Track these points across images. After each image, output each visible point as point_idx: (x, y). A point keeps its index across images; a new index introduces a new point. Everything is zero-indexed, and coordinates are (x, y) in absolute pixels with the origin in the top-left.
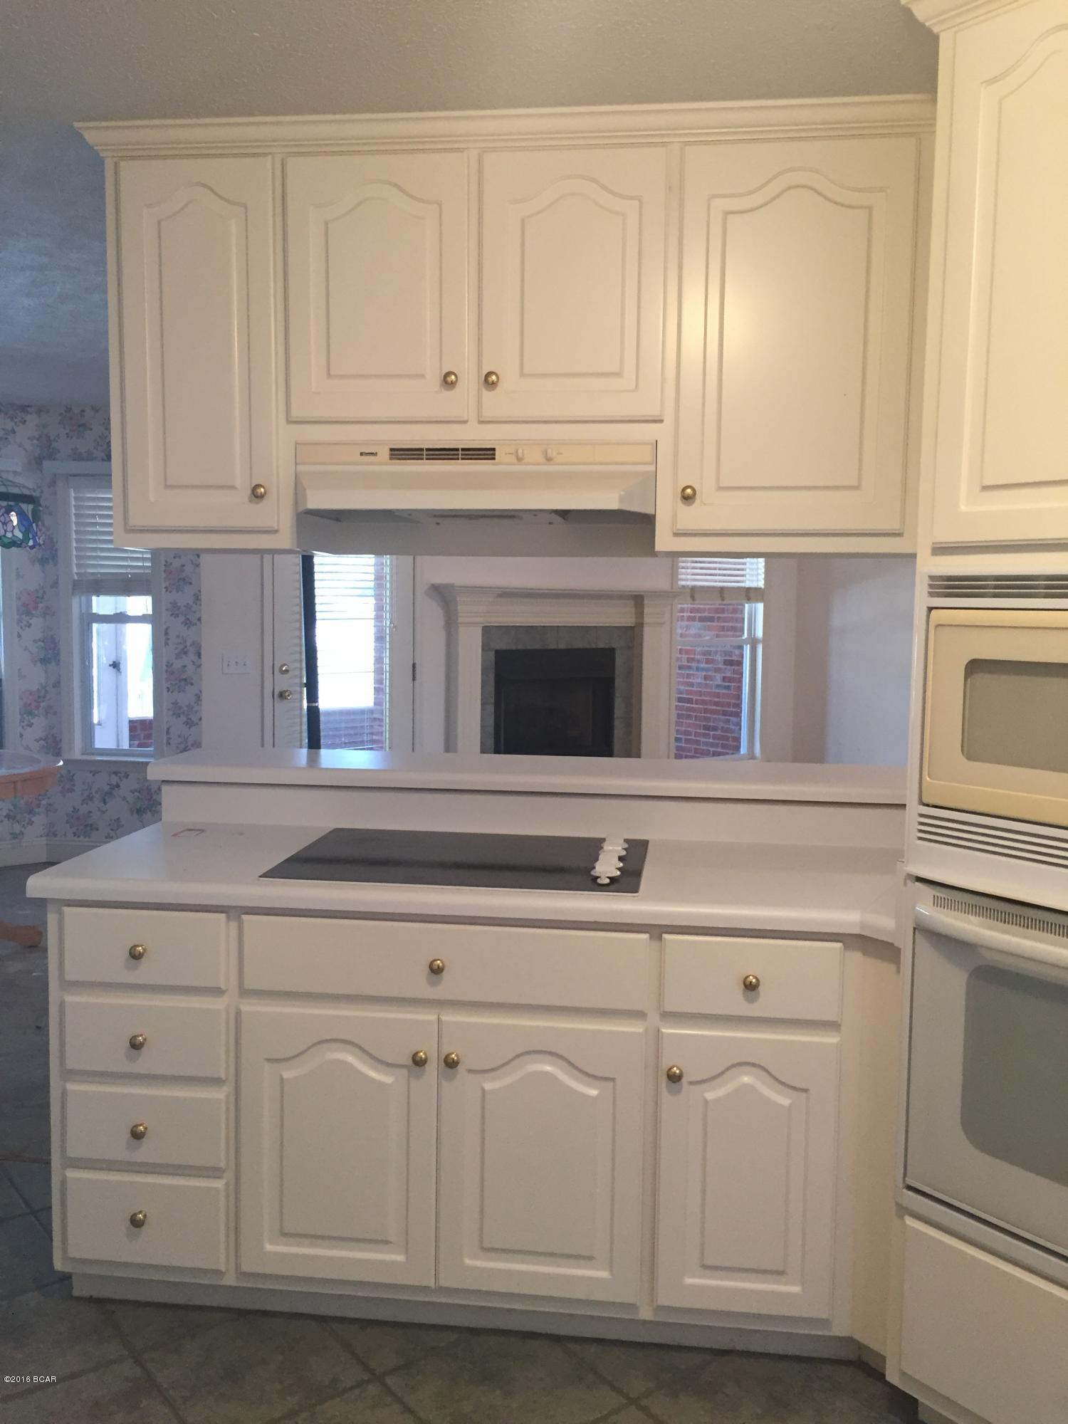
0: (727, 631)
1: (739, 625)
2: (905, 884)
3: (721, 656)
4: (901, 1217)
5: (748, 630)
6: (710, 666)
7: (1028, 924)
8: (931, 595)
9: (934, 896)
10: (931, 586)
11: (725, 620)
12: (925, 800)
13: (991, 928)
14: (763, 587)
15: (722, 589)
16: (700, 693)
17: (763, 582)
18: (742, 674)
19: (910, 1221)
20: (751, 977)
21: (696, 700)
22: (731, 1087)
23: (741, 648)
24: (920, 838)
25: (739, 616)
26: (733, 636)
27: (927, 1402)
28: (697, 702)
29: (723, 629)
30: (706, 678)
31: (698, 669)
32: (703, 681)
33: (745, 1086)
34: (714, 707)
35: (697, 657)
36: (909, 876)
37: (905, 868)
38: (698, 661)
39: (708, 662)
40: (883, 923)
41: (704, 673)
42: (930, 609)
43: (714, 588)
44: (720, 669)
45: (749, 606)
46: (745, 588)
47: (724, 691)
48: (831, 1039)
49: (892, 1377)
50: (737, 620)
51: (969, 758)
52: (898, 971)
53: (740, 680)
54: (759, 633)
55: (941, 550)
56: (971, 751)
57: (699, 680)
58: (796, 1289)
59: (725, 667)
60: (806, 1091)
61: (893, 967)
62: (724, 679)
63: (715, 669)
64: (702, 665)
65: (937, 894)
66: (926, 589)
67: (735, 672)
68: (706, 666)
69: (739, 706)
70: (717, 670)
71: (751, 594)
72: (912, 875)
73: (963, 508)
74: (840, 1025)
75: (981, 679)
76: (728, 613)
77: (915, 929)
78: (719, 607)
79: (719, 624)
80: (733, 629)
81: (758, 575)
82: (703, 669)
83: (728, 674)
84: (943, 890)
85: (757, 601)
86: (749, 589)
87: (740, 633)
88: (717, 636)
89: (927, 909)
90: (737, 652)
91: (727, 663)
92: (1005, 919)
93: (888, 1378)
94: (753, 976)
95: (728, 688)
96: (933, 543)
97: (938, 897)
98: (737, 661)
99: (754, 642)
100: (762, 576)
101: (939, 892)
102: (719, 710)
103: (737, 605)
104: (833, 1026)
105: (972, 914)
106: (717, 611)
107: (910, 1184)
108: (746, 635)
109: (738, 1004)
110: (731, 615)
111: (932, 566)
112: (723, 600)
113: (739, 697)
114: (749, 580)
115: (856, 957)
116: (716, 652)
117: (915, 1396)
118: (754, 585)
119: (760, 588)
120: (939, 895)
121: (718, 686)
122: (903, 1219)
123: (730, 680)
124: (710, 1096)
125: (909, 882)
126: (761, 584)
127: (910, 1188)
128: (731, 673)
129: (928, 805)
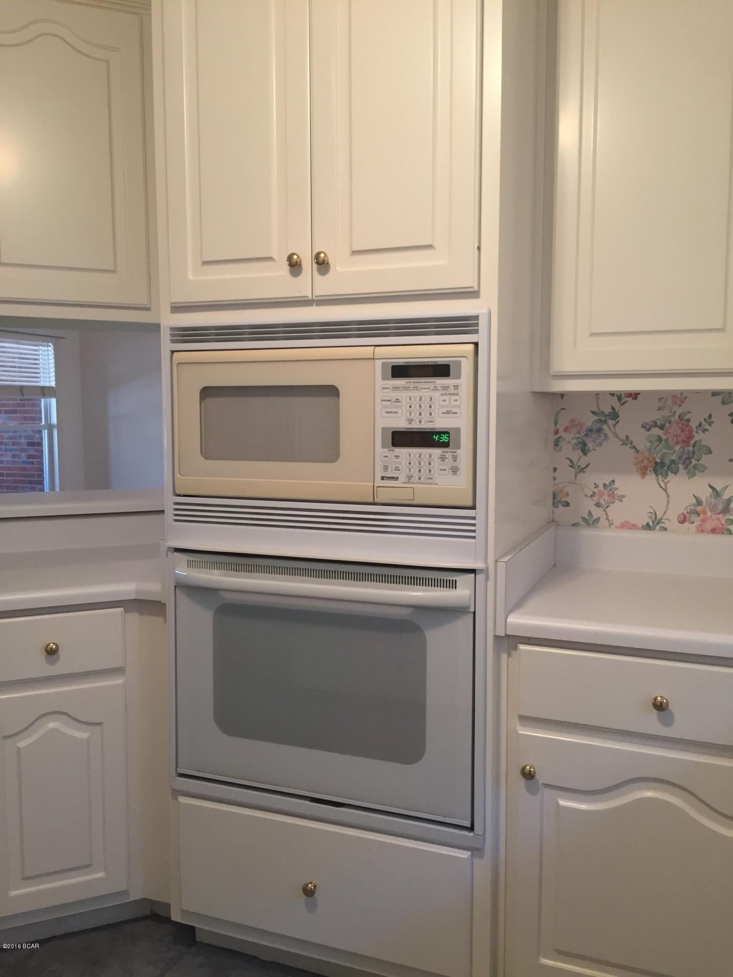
0: (28, 420)
1: (37, 415)
2: (167, 556)
3: (25, 439)
4: (175, 798)
5: (45, 418)
6: (15, 447)
7: (251, 569)
8: (173, 341)
9: (188, 560)
10: (172, 335)
11: (26, 412)
12: (178, 492)
13: (228, 576)
14: (54, 386)
15: (22, 387)
16: (9, 469)
17: (54, 383)
18: (42, 452)
19: (182, 800)
20: (52, 645)
21: (6, 474)
22: (41, 732)
23: (40, 432)
24: (176, 520)
25: (37, 408)
26: (33, 423)
27: (201, 926)
28: (7, 475)
29: (25, 419)
30: (13, 456)
31: (6, 450)
32: (11, 459)
33: (52, 730)
34: (22, 478)
35: (5, 441)
36: (169, 548)
37: (166, 544)
38: (6, 444)
39: (14, 444)
40: (152, 588)
41: (12, 453)
42: (173, 352)
43: (15, 386)
44: (25, 449)
45: (44, 401)
46: (40, 387)
47: (29, 466)
48: (119, 681)
49: (176, 917)
50: (36, 412)
51: (206, 458)
52: (165, 622)
53: (41, 457)
54: (54, 420)
55: (177, 308)
56: (207, 453)
57: (8, 459)
58: (101, 875)
59: (29, 447)
60: (99, 724)
61: (160, 620)
62: (29, 457)
63: (20, 449)
64: (11, 447)
65: (189, 558)
66: (168, 337)
67: (37, 451)
68: (13, 447)
69: (41, 476)
70: (22, 450)
71: (45, 392)
72: (170, 548)
73: (190, 277)
74: (125, 669)
75: (211, 401)
76: (28, 407)
77: (175, 587)
78: (19, 402)
79: (21, 415)
80: (33, 419)
81: (50, 372)
82: (11, 450)
83: (32, 453)
84: (195, 555)
85: (51, 396)
86: (43, 388)
87: (39, 422)
88: (21, 424)
89: (183, 570)
90: (37, 436)
91: (29, 444)
92: (237, 568)
93: (173, 918)
94: (53, 643)
95: (32, 463)
96: (172, 303)
97: (190, 561)
98: (38, 442)
99: (50, 428)
100: (53, 374)
101: (190, 556)
102: (26, 480)
103: (35, 400)
104: (119, 671)
105: (214, 569)
106: (19, 405)
107: (181, 772)
108: (43, 423)
109: (42, 667)
110: (31, 408)
111: (171, 320)
112: (23, 395)
113: (41, 470)
114: (43, 381)
115: (134, 618)
116: (21, 437)
117: (193, 925)
118: (47, 384)
119: (53, 387)
120: (191, 559)
121: (24, 462)
122: (177, 799)
123: (33, 457)
124: (21, 745)
125: (169, 553)
126: (53, 384)
127: (182, 775)
128: (34, 452)
129: (180, 496)
